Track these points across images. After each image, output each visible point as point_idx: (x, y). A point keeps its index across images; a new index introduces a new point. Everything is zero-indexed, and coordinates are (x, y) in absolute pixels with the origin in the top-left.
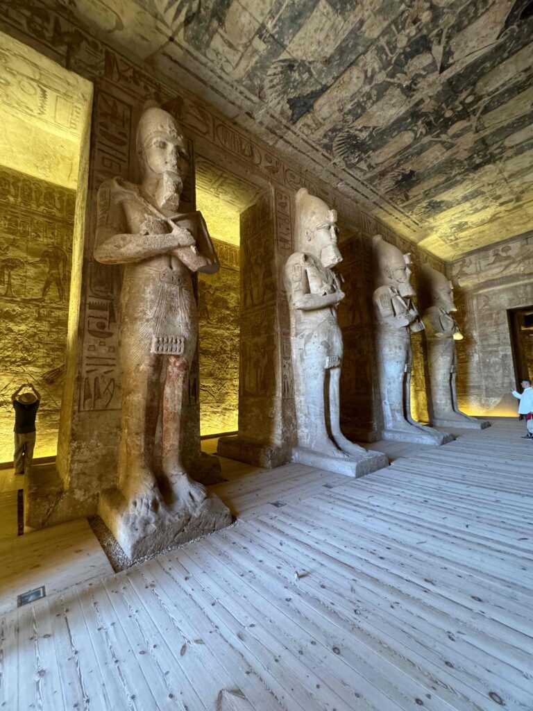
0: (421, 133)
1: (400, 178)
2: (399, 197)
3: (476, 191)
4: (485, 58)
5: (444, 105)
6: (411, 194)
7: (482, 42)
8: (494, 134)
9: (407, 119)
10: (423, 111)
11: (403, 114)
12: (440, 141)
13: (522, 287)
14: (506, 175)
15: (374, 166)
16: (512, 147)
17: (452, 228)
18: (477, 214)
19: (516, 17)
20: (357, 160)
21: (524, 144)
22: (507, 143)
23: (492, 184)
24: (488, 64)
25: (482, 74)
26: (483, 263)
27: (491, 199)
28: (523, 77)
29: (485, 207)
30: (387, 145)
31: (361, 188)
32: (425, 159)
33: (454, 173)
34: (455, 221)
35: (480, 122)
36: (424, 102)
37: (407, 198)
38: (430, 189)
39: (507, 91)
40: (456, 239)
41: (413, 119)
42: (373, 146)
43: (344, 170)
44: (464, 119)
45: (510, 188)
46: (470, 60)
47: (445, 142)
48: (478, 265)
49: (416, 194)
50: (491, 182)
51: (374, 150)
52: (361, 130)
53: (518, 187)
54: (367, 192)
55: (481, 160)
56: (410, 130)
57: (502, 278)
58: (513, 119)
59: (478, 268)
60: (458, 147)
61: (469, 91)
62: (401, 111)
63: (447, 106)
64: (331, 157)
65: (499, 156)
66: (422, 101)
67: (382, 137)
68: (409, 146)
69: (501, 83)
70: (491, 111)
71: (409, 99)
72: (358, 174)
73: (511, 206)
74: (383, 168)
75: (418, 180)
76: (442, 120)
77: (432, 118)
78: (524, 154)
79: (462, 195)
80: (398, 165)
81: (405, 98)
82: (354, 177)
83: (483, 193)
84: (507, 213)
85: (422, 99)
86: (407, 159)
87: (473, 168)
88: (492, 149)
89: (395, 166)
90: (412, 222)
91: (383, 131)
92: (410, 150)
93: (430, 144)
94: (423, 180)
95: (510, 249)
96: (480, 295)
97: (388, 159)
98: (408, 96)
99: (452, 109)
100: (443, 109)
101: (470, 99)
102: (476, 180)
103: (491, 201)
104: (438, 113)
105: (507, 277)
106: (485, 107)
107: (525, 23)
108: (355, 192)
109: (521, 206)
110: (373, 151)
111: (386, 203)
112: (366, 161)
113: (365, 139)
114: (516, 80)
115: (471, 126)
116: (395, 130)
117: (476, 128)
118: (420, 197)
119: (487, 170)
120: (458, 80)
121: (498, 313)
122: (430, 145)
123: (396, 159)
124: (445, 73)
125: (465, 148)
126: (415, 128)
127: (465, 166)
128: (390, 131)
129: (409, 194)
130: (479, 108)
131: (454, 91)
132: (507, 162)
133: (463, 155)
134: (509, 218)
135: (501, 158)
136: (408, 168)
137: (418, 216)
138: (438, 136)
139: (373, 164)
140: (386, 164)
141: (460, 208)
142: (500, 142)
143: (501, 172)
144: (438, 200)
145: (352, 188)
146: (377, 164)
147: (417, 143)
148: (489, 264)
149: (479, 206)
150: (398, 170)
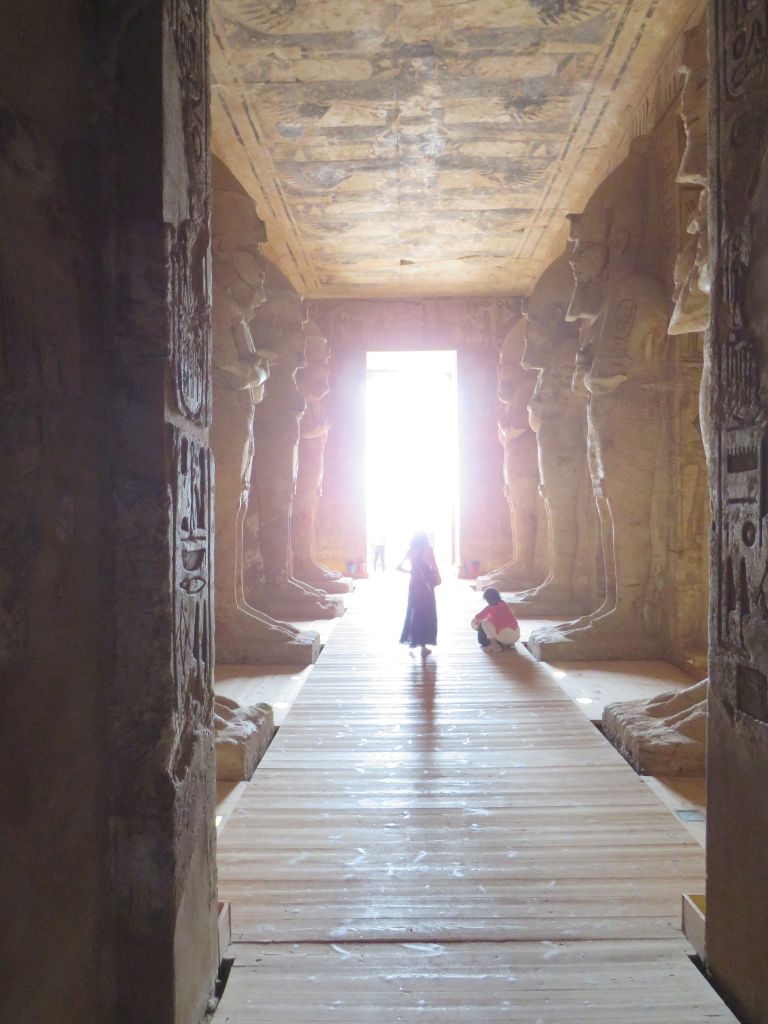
1: (528, 108)
8: (381, 95)
16: (365, 55)
37: (567, 60)
38: (520, 54)
49: (547, 60)
56: (459, 154)
58: (353, 102)
65: (387, 50)
67: (489, 164)
68: (476, 139)
72: (559, 146)
74: (529, 133)
75: (516, 87)
80: (510, 127)
82: (568, 145)
86: (494, 127)
87: (432, 52)
88: (391, 73)
91: (481, 168)
92: (479, 136)
94: (510, 80)
97: (511, 141)
110: (512, 159)
112: (531, 153)
113: (502, 172)
115: (400, 123)
116: (471, 163)
117: (396, 117)
122: (457, 127)
123: (503, 136)
125: (421, 99)
126: (453, 153)
127: (440, 68)
128: (476, 164)
130: (384, 136)
139: (530, 146)
140: (519, 138)
145: (592, 133)
146: (527, 144)
150: (519, 120)
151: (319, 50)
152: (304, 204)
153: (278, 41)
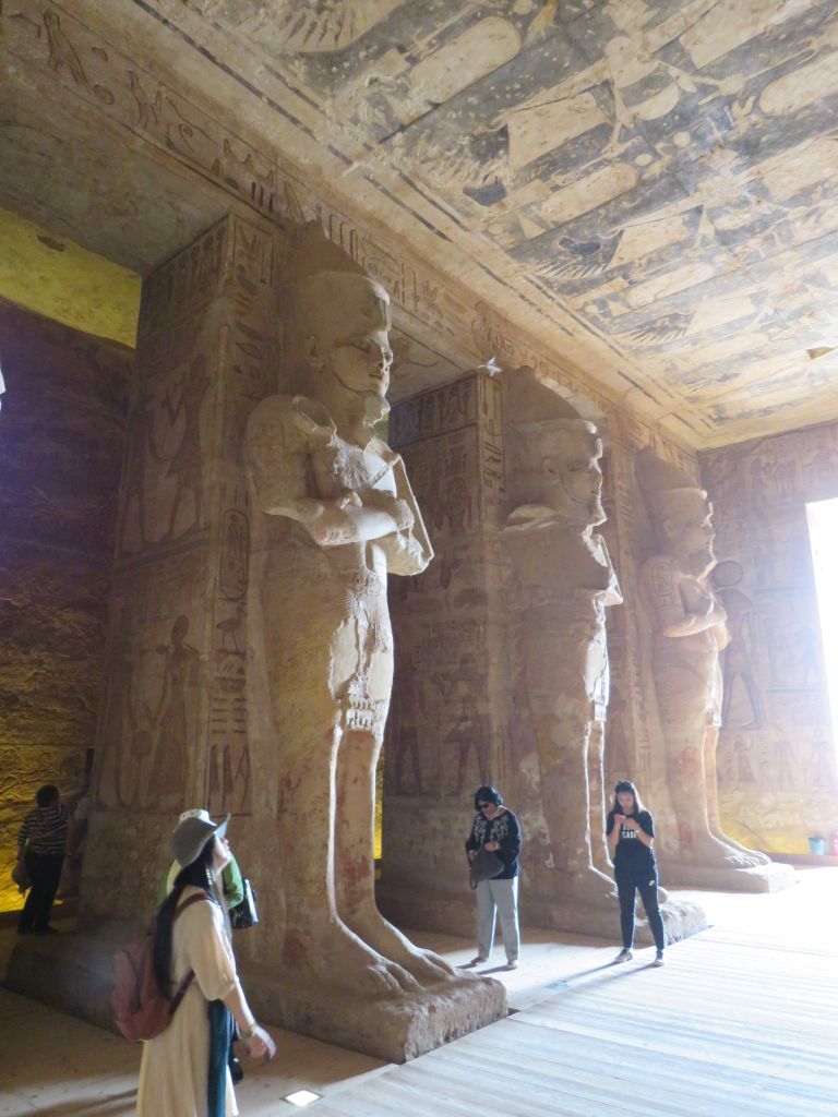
151: (420, 37)
152: (594, 302)
153: (362, 54)
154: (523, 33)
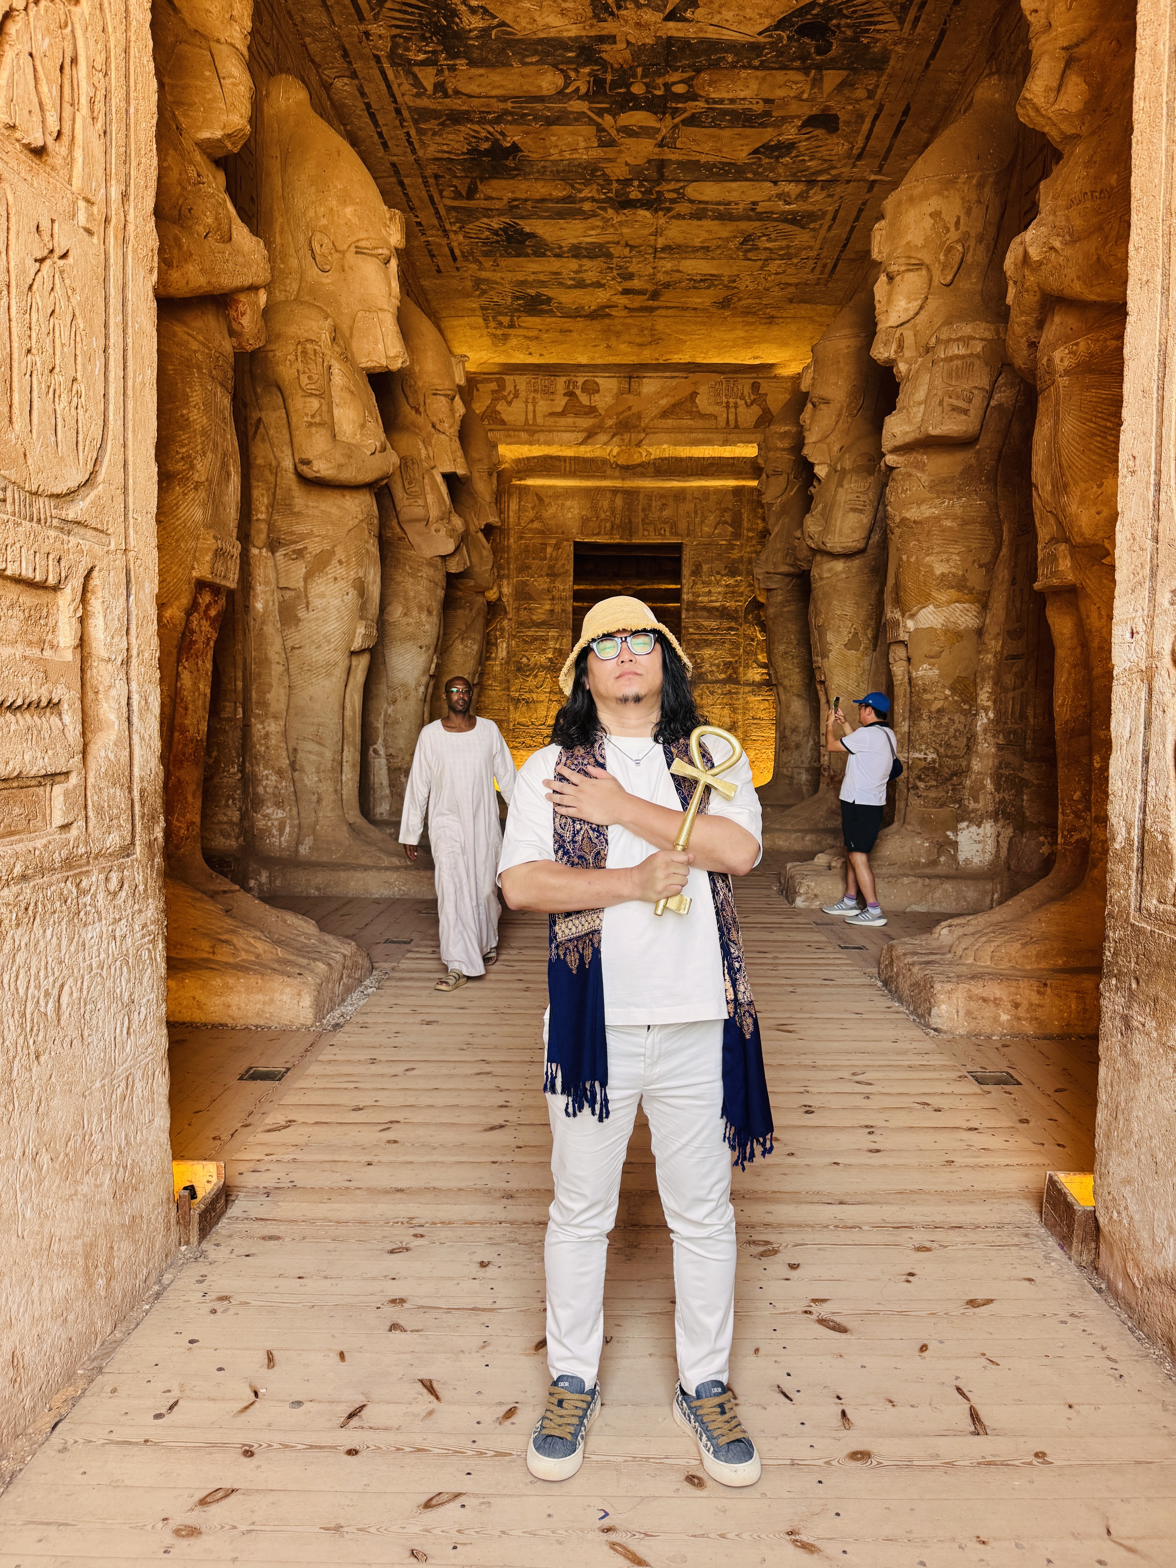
0: (578, 89)
1: (486, 146)
2: (455, 182)
3: (601, 246)
4: (731, 47)
5: (639, 70)
6: (485, 189)
7: (740, 23)
8: (681, 165)
9: (569, 49)
10: (604, 55)
11: (570, 38)
12: (598, 125)
13: (608, 495)
14: (661, 242)
15: (450, 92)
16: (692, 201)
17: (518, 298)
18: (578, 292)
19: (793, 26)
20: (422, 57)
21: (710, 207)
22: (693, 191)
23: (632, 247)
24: (730, 58)
25: (715, 66)
26: (543, 406)
27: (615, 272)
28: (759, 108)
29: (599, 285)
30: (503, 70)
31: (387, 118)
32: (553, 139)
33: (586, 193)
34: (531, 287)
35: (673, 133)
36: (615, 43)
37: (471, 193)
38: (526, 200)
39: (732, 112)
40: (512, 326)
41: (578, 56)
42: (476, 54)
43: (377, 59)
44: (656, 113)
45: (654, 268)
46: (712, 33)
47: (604, 130)
48: (530, 407)
49: (494, 195)
50: (631, 243)
51: (472, 63)
52: (473, 10)
53: (665, 272)
54: (395, 135)
55: (640, 196)
56: (562, 71)
57: (576, 459)
59: (530, 416)
60: (621, 151)
61: (686, 75)
62: (568, 30)
63: (644, 76)
64: (368, 14)
65: (667, 204)
66: (611, 39)
67: (504, 49)
68: (541, 99)
69: (731, 95)
70: (697, 126)
71: (594, 21)
72: (404, 88)
73: (638, 301)
74: (465, 108)
75: (515, 169)
76: (622, 90)
77: (609, 77)
78: (700, 223)
79: (575, 241)
80: (498, 120)
81: (590, 15)
82: (389, 87)
83: (609, 256)
84: (624, 313)
85: (615, 37)
86: (520, 119)
87: (619, 203)
88: (665, 187)
89: (490, 117)
90: (446, 250)
91: (514, 40)
92: (539, 106)
93: (580, 117)
94: (526, 176)
95: (598, 391)
96: (527, 487)
97: (486, 97)
98: (596, 16)
99: (647, 85)
100: (634, 76)
101: (680, 89)
102: (613, 225)
103: (613, 279)
104: (624, 76)
105: (585, 460)
106: (693, 115)
107: (798, 41)
108: (368, 120)
109: (651, 309)
110: (467, 65)
111: (420, 180)
112: (440, 72)
113: (471, 31)
114: (750, 106)
115: (659, 130)
116: (536, 52)
117: (663, 138)
118: (498, 205)
119: (638, 218)
120: (681, 50)
121: (557, 547)
122: (576, 120)
123: (502, 106)
124: (671, 24)
125: (630, 160)
126: (572, 74)
127: (610, 191)
128: (524, 50)
129: (480, 187)
130: (685, 110)
131: (667, 61)
132: (675, 222)
133: (618, 171)
134: (623, 324)
135: (669, 210)
136: (514, 135)
137: (467, 241)
138: (600, 113)
139: (450, 87)
140: (475, 102)
141: (555, 264)
142: (682, 184)
143: (656, 234)
144: (527, 229)
145: (368, 106)
146: (457, 93)
147: (560, 102)
148: (552, 414)
149: (591, 276)
150: (491, 129)
154: (683, 188)
